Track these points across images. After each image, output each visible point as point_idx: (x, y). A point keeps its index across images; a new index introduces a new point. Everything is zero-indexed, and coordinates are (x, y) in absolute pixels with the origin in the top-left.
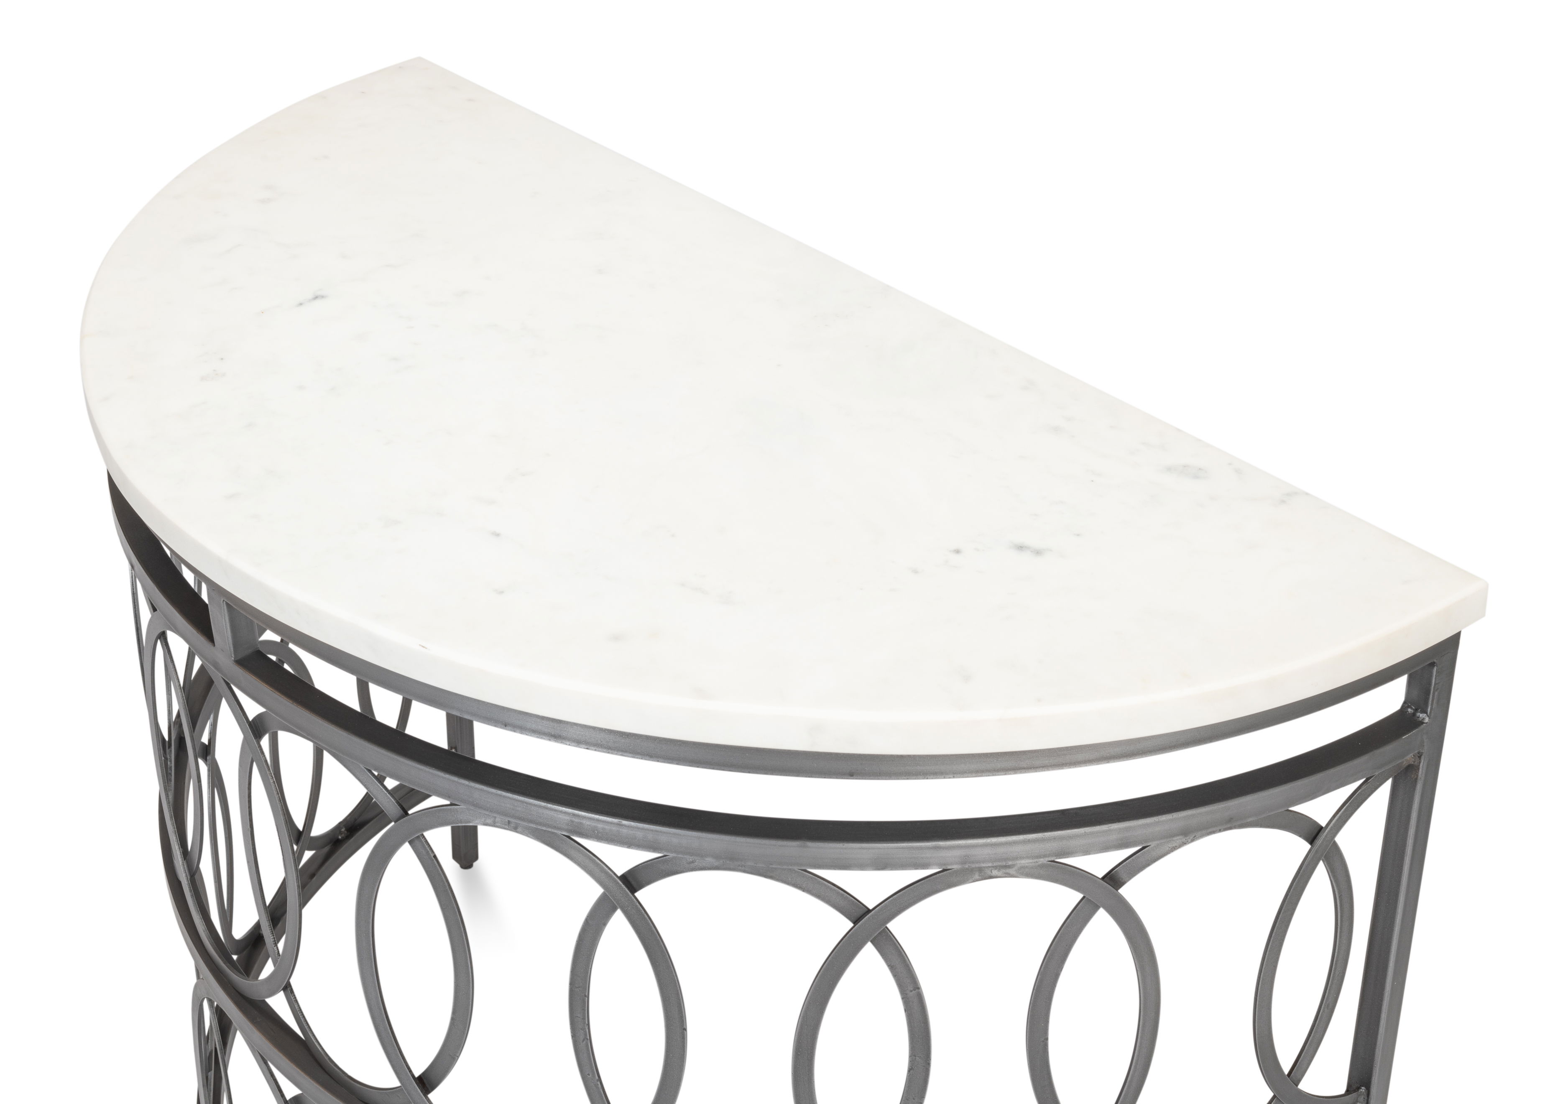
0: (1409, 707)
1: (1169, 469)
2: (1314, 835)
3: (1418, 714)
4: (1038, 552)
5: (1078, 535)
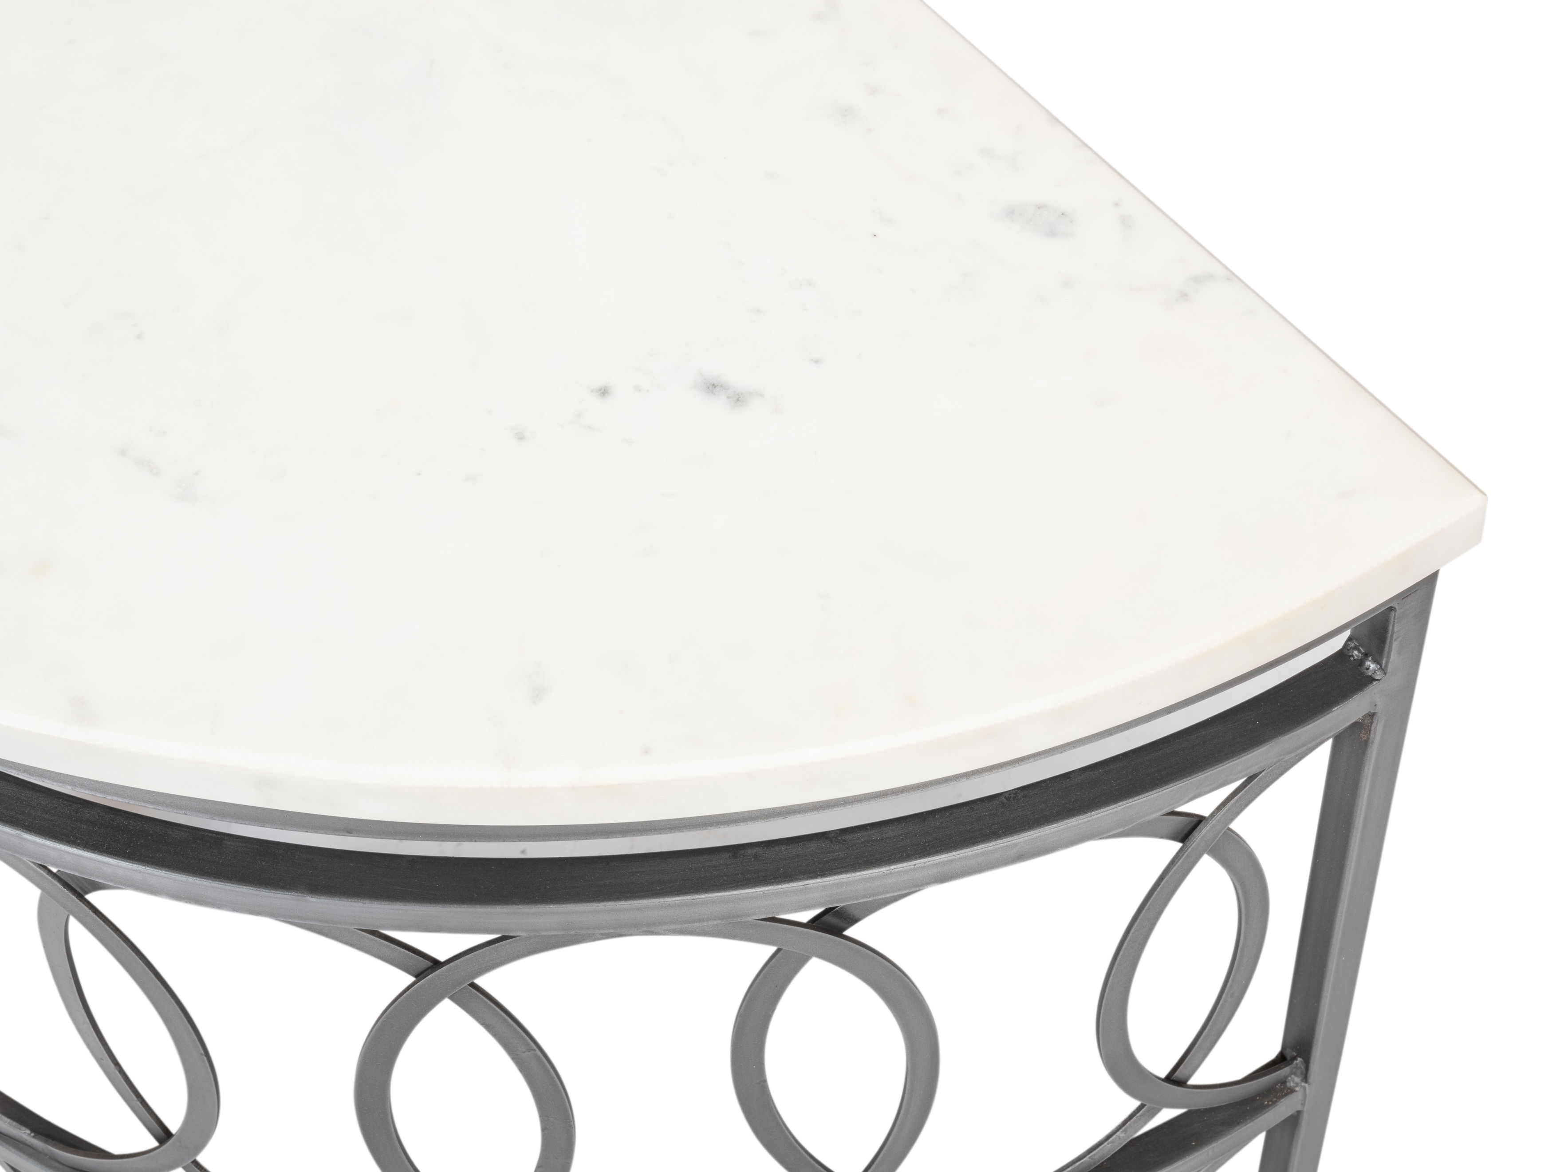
0: (1356, 648)
1: (1011, 213)
2: (1186, 831)
3: (1368, 663)
4: (739, 399)
5: (817, 361)
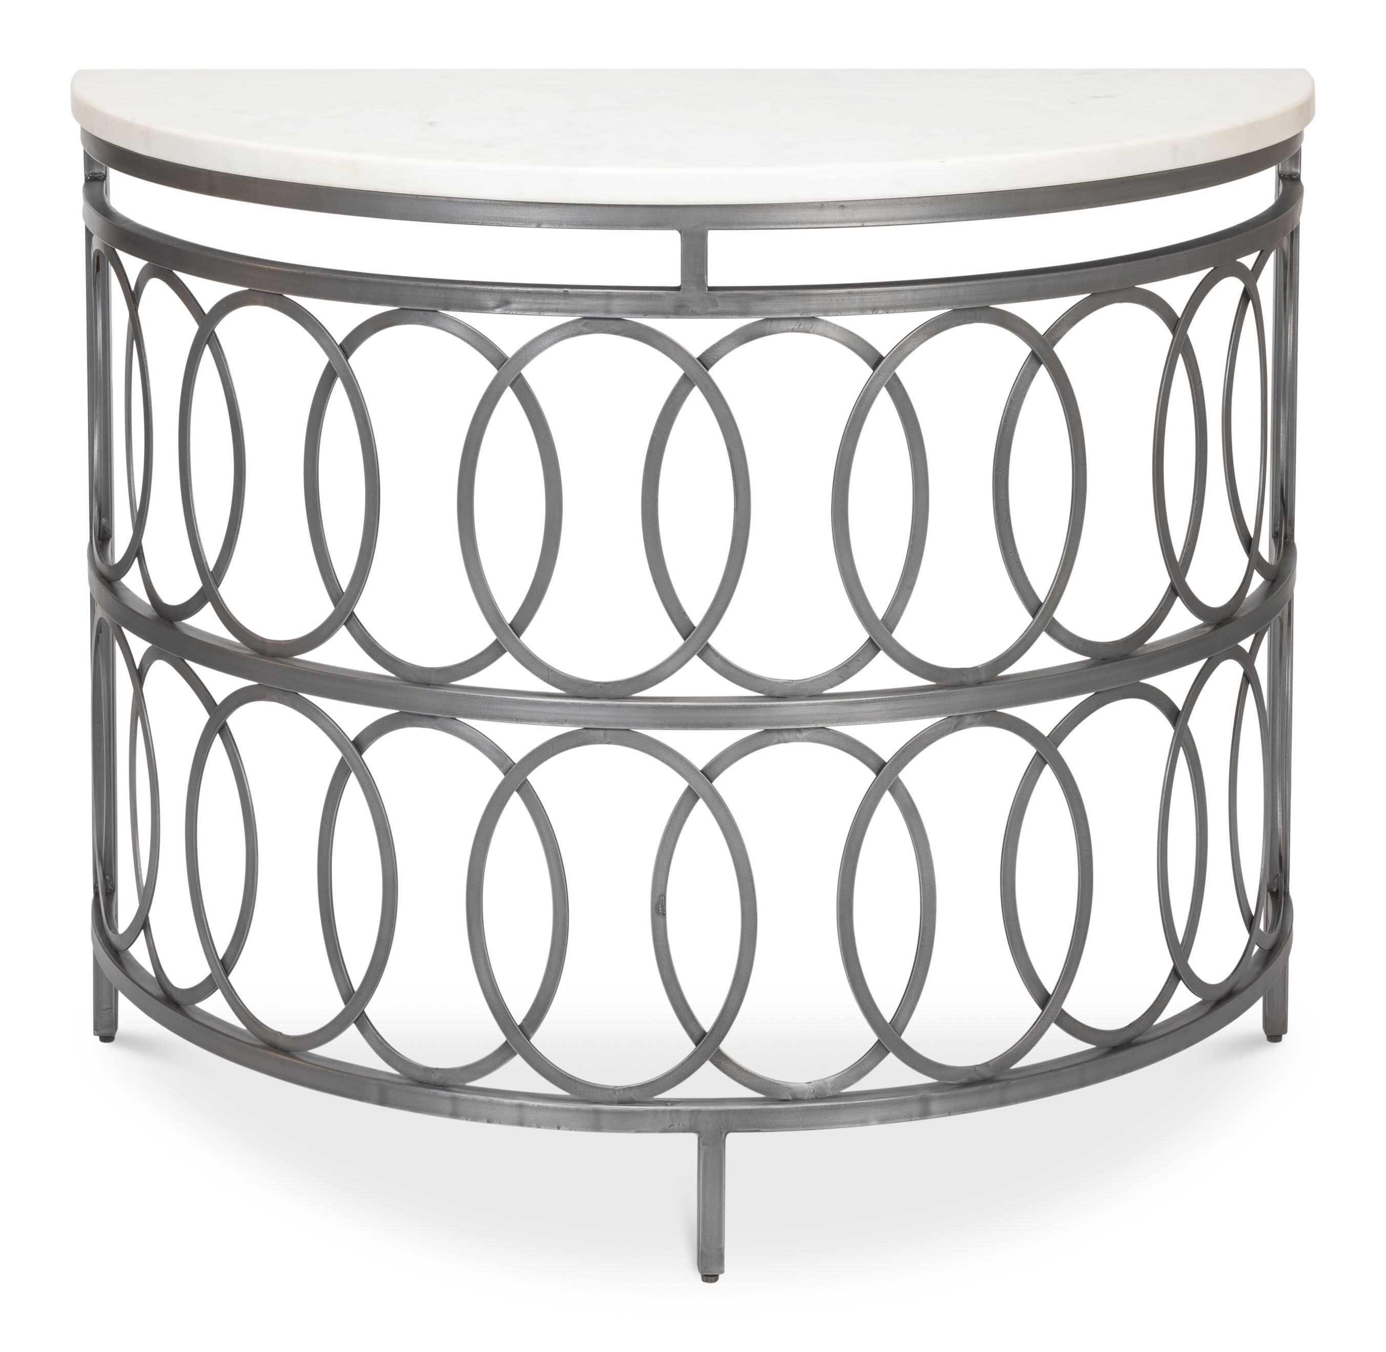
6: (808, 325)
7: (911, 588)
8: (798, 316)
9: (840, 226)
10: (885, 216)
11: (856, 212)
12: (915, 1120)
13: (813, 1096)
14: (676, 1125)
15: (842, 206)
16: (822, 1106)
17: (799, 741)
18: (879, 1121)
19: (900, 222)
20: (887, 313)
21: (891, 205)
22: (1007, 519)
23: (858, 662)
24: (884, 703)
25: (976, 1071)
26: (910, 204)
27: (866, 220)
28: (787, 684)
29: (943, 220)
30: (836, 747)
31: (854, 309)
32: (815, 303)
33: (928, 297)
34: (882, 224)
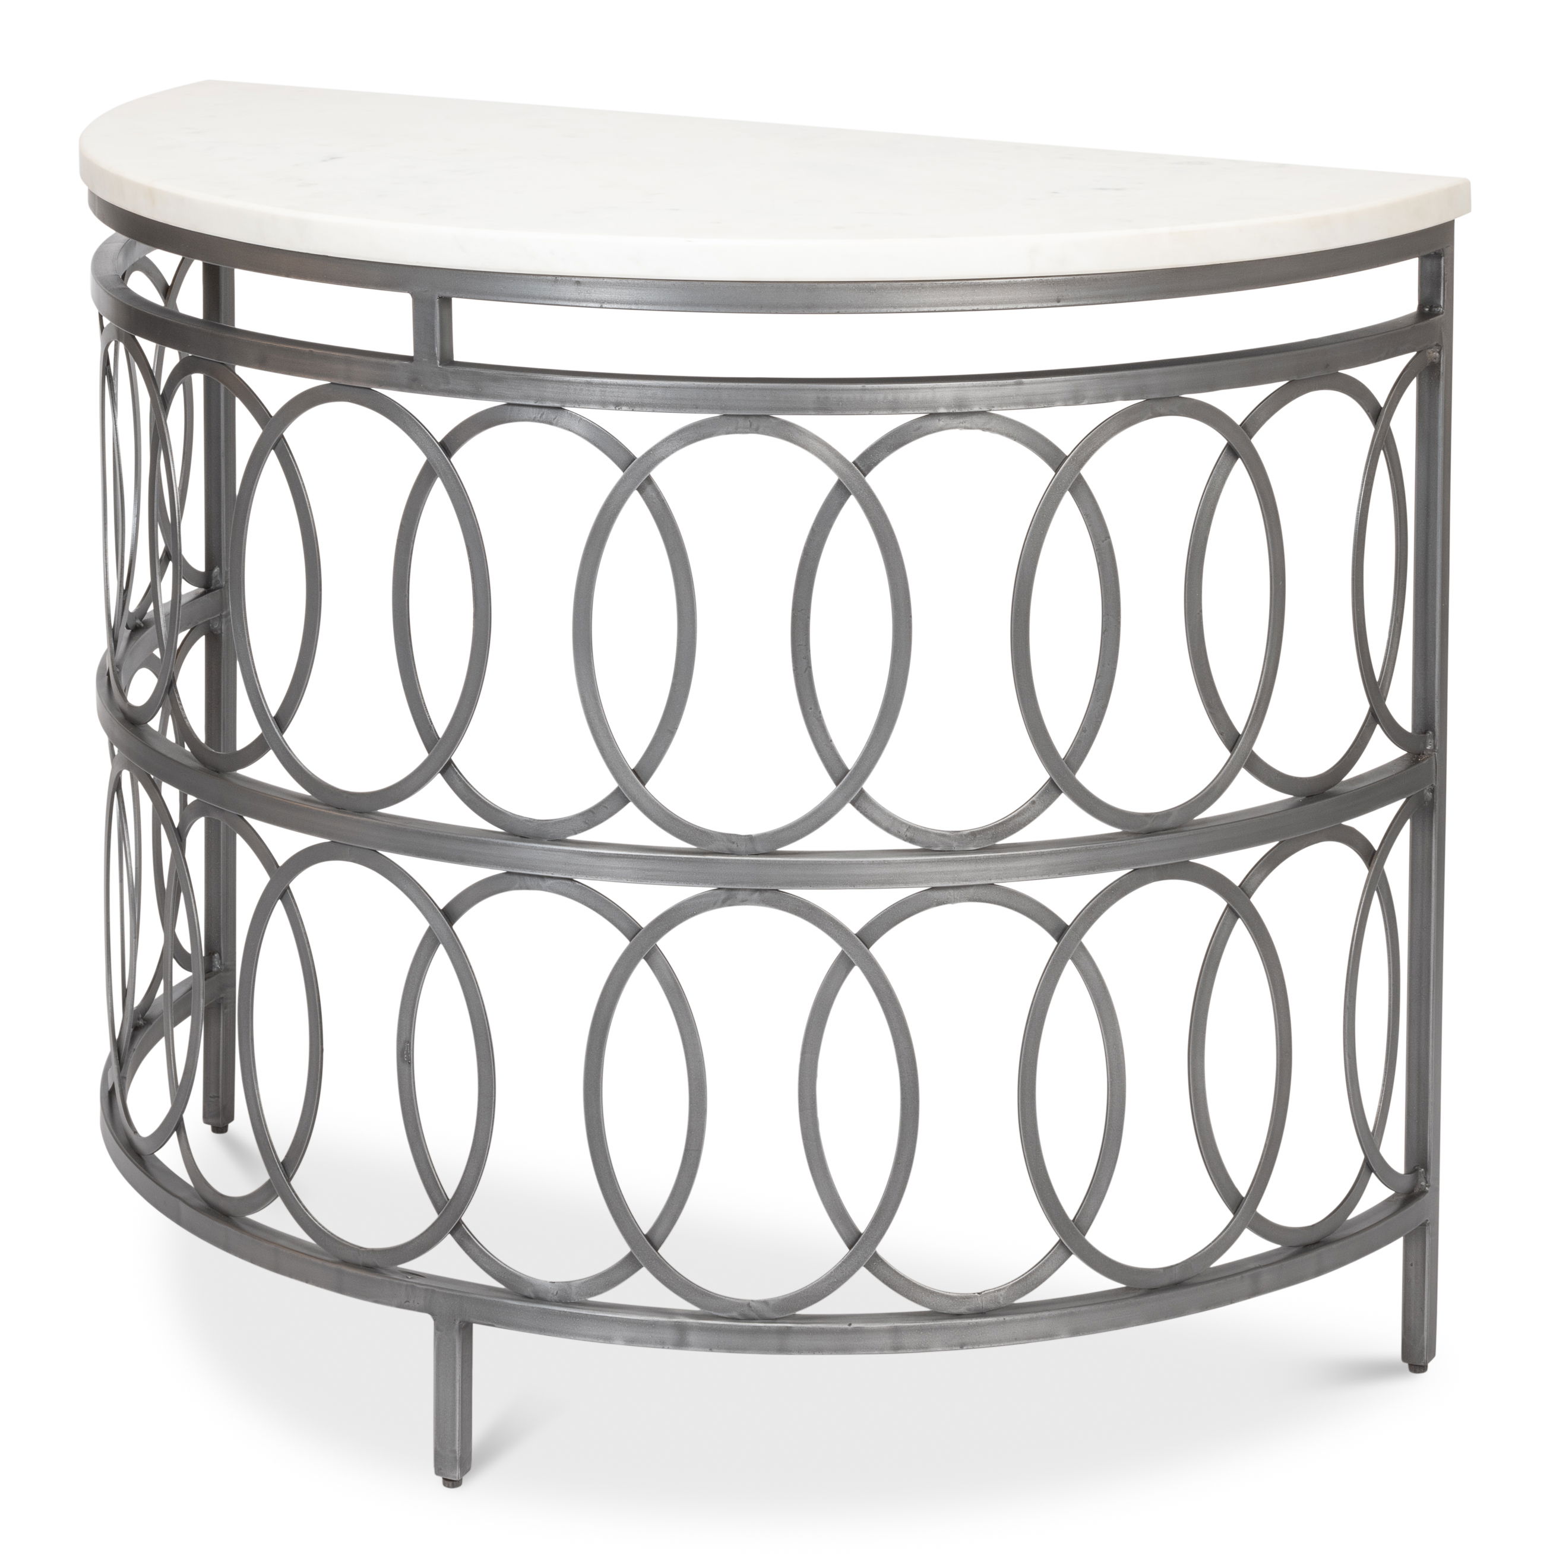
2: (1376, 415)
6: (551, 414)
7: (672, 733)
8: (532, 403)
9: (575, 305)
10: (628, 299)
11: (593, 291)
12: (668, 1348)
13: (556, 1298)
14: (411, 1302)
15: (578, 283)
16: (560, 1311)
17: (541, 890)
18: (624, 1341)
19: (645, 307)
20: (633, 410)
21: (635, 286)
22: (806, 669)
23: (605, 809)
24: (629, 860)
25: (750, 1307)
26: (658, 287)
27: (605, 301)
28: (528, 823)
29: (697, 309)
30: (583, 903)
31: (594, 402)
32: (551, 390)
33: (682, 397)
34: (623, 307)
